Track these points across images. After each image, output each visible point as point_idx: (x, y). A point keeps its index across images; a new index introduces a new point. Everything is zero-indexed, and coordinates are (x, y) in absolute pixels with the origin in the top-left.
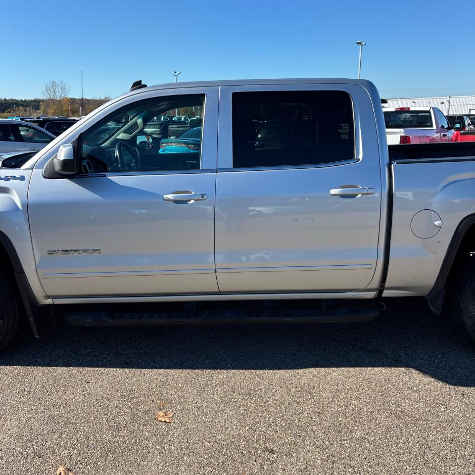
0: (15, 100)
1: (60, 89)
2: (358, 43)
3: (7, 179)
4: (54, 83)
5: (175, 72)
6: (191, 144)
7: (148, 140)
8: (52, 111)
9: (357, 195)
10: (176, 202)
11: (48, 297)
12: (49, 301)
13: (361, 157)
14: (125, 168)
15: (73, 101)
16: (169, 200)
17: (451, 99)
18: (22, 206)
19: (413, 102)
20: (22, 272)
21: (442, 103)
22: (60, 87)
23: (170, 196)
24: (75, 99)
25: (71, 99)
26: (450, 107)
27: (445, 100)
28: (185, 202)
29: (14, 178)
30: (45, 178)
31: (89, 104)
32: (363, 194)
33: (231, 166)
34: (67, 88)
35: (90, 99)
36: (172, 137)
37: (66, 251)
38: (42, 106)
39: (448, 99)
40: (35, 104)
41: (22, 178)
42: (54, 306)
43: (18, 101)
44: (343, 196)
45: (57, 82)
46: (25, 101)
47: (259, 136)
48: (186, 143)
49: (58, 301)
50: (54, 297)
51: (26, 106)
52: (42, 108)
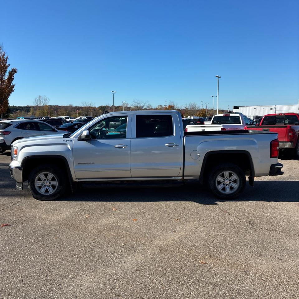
0: (15, 106)
1: (43, 100)
2: (216, 77)
3: (66, 141)
4: (40, 97)
5: (113, 92)
6: (122, 132)
7: (106, 129)
8: (38, 113)
9: (173, 146)
10: (118, 148)
11: (77, 179)
12: (77, 180)
13: (175, 134)
14: (102, 138)
15: (51, 107)
16: (116, 147)
17: (277, 107)
18: (71, 149)
19: (254, 108)
20: (69, 170)
21: (271, 109)
22: (43, 99)
23: (117, 146)
24: (51, 106)
25: (49, 105)
26: (276, 111)
27: (273, 107)
28: (121, 148)
29: (69, 141)
30: (78, 140)
31: (60, 109)
32: (175, 146)
33: (135, 137)
34: (47, 99)
35: (60, 106)
36: (111, 129)
37: (84, 164)
38: (31, 110)
39: (274, 107)
40: (27, 109)
41: (71, 141)
42: (78, 182)
43: (17, 107)
44: (169, 146)
45: (42, 96)
46: (21, 107)
47: (156, 128)
48: (120, 131)
49: (79, 180)
50: (78, 179)
51: (21, 110)
52: (31, 111)
